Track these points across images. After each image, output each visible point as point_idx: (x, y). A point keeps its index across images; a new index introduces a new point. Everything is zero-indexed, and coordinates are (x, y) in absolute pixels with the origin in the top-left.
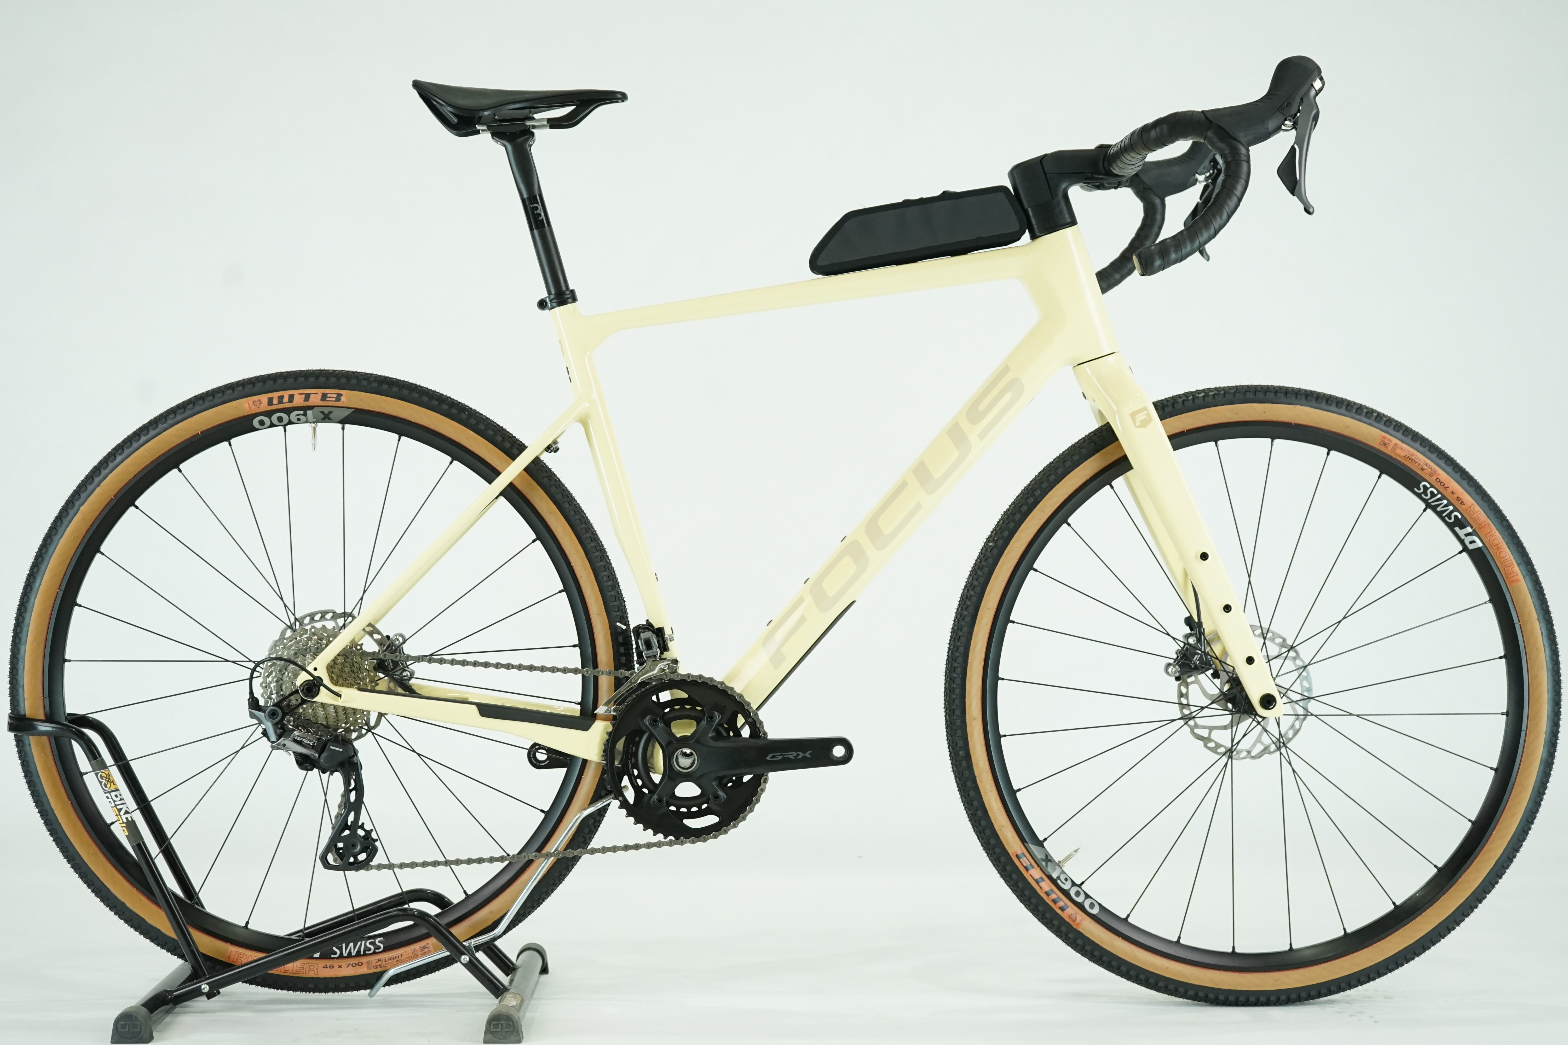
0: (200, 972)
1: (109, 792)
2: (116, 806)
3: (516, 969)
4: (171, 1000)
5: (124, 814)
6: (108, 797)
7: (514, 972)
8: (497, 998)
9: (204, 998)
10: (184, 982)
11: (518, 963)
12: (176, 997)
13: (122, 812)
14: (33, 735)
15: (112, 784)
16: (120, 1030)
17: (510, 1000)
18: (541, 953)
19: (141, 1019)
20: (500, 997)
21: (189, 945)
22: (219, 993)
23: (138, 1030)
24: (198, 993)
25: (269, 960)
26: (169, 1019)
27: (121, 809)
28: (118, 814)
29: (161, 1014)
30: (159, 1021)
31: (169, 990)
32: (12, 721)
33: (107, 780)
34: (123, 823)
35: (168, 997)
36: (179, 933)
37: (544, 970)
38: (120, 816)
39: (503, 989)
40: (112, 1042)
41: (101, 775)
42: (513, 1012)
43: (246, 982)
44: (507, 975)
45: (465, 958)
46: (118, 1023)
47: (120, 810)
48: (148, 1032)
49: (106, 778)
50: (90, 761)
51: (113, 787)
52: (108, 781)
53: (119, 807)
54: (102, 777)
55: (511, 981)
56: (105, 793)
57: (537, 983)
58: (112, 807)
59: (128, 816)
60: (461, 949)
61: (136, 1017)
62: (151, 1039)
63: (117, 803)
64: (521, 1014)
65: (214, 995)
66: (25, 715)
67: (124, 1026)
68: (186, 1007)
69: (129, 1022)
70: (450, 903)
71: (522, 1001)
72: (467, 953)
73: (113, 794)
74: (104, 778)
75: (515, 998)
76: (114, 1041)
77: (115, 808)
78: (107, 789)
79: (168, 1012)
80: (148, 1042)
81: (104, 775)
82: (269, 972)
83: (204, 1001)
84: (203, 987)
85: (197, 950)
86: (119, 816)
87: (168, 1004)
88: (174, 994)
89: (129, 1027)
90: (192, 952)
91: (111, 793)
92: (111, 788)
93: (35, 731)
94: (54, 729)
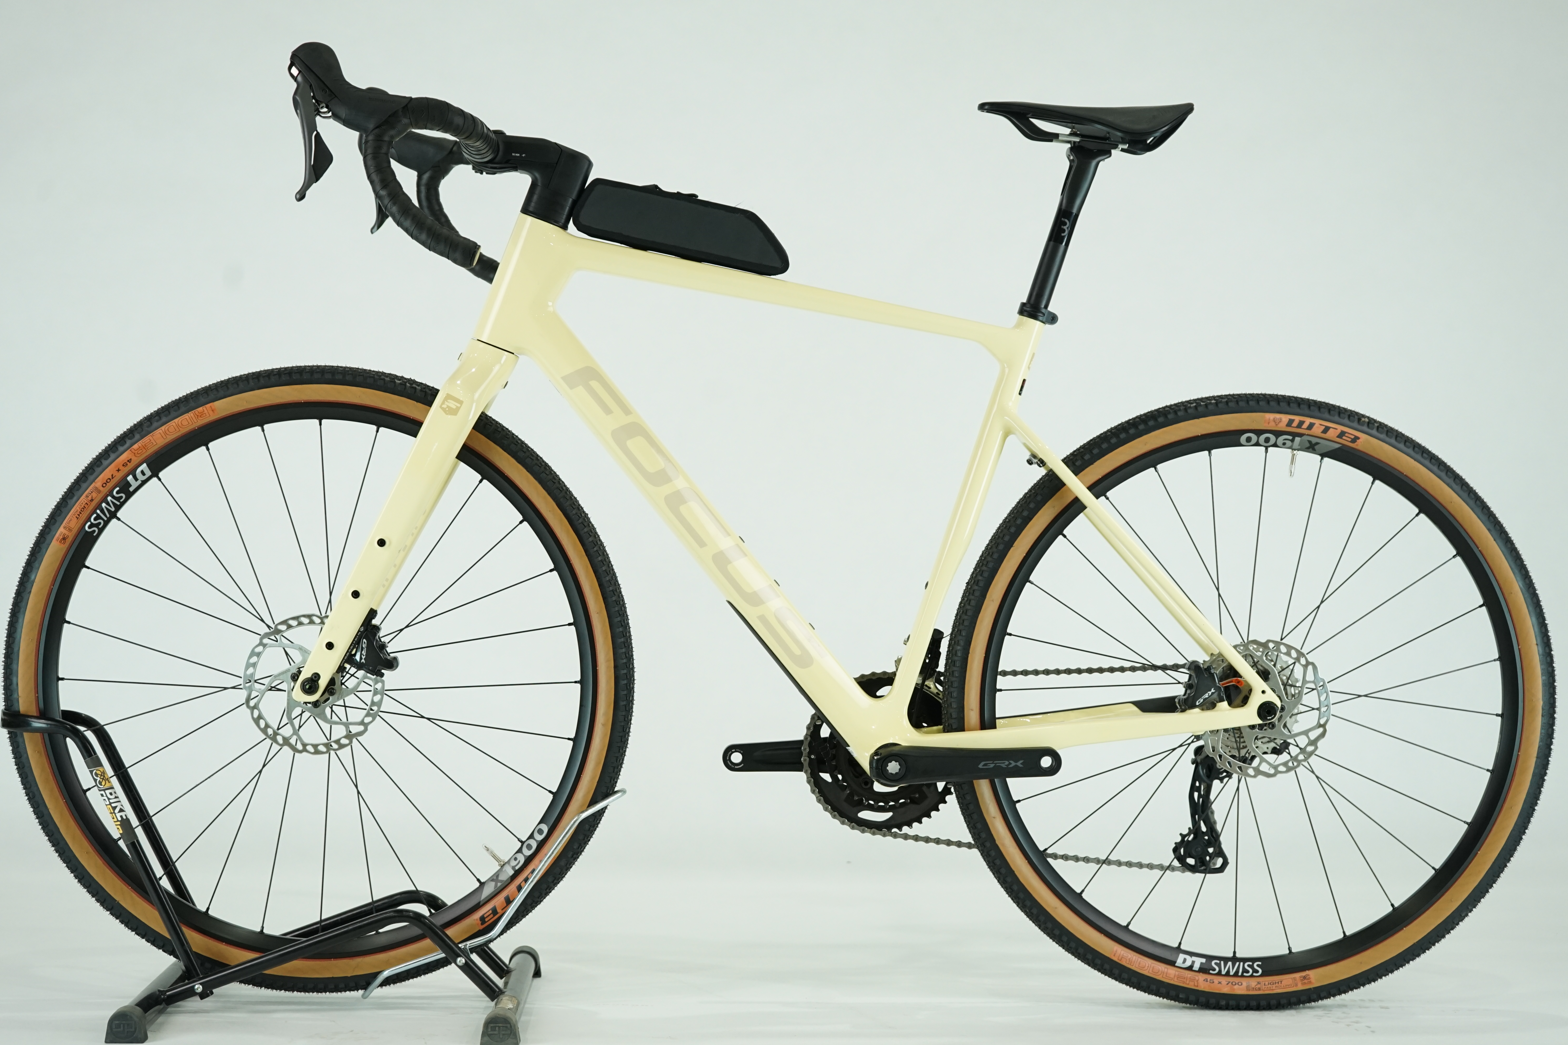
0: (194, 972)
1: (104, 790)
2: (110, 804)
3: (510, 972)
4: (164, 1000)
5: (119, 812)
6: (102, 795)
7: (508, 975)
8: (492, 1000)
9: (198, 998)
10: (176, 982)
11: (512, 966)
12: (169, 996)
13: (117, 810)
14: (27, 731)
15: (107, 782)
16: (114, 1030)
17: (506, 1003)
18: (534, 956)
19: (136, 1019)
20: (496, 1000)
21: (182, 945)
22: (212, 993)
23: (133, 1030)
24: (191, 993)
25: (263, 961)
26: (161, 1019)
27: (116, 807)
28: (112, 812)
29: (154, 1015)
30: (152, 1021)
31: (162, 990)
32: (6, 718)
33: (102, 777)
34: (118, 821)
35: (161, 997)
36: (172, 932)
37: (537, 974)
38: (115, 814)
39: (498, 992)
40: (106, 1042)
41: (96, 773)
42: (509, 1015)
43: (241, 982)
44: (501, 978)
45: (461, 961)
46: (112, 1022)
47: (114, 808)
48: (143, 1032)
49: (101, 775)
50: (85, 759)
51: (108, 785)
52: (103, 779)
53: (113, 805)
54: (97, 775)
55: (506, 984)
56: (100, 790)
57: (531, 985)
58: (106, 805)
59: (122, 814)
60: (456, 951)
61: (131, 1017)
62: (145, 1039)
63: (111, 801)
64: (517, 1017)
65: (208, 996)
66: (19, 712)
67: (118, 1026)
68: (179, 1007)
69: (124, 1022)
70: (444, 904)
71: (518, 1004)
72: (462, 955)
73: (108, 792)
74: (99, 776)
75: (511, 1001)
76: (108, 1041)
77: (109, 806)
78: (102, 787)
79: (161, 1012)
80: (143, 1042)
81: (98, 772)
82: (264, 972)
83: (197, 1001)
84: (196, 987)
85: (191, 950)
86: (113, 814)
87: (160, 1004)
88: (167, 994)
89: (124, 1027)
90: (186, 952)
91: (106, 791)
92: (106, 786)
93: (29, 728)
94: (49, 726)
